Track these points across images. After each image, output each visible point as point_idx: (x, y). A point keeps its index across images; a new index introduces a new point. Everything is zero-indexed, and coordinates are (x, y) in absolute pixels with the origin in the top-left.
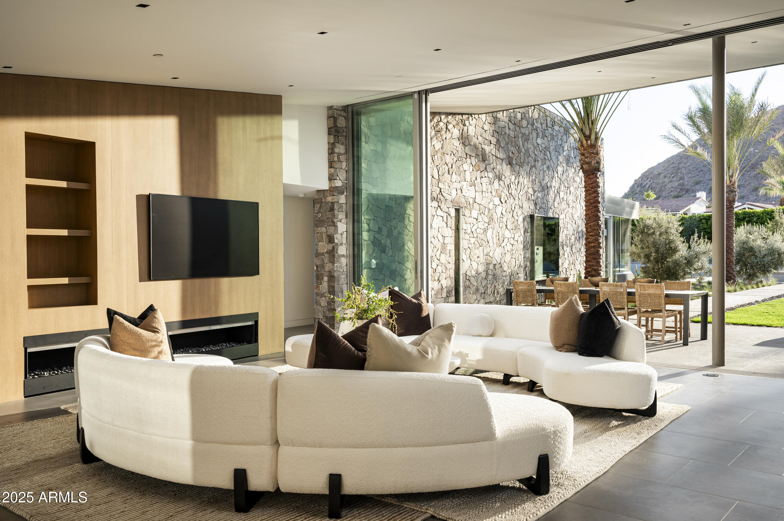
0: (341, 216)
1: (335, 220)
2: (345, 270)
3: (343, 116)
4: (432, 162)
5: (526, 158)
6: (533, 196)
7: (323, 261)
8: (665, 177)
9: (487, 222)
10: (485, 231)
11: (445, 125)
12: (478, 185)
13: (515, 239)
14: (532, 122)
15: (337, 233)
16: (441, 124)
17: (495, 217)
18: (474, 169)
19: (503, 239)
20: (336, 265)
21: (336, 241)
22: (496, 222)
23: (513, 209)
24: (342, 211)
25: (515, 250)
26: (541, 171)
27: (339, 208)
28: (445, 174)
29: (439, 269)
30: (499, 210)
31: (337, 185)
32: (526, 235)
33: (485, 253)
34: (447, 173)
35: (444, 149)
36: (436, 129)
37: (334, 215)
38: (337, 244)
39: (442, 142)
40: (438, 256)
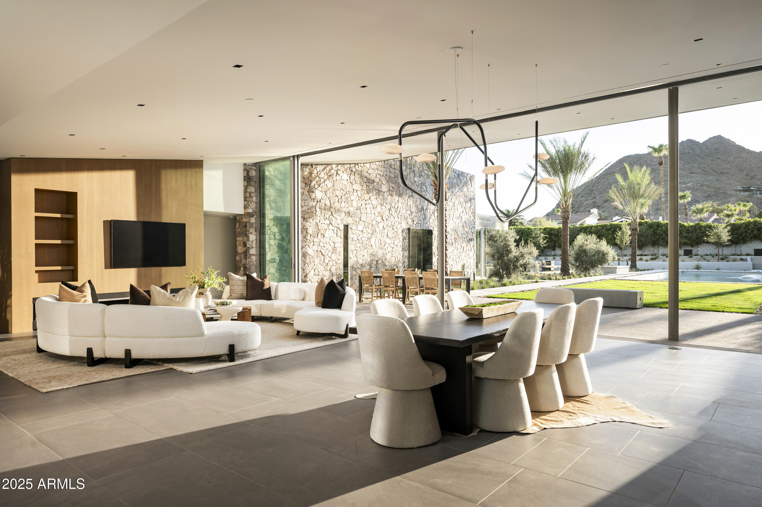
0: (252, 230)
1: (247, 233)
2: (255, 264)
3: (254, 169)
4: (325, 195)
5: (404, 190)
6: (410, 216)
7: (241, 258)
8: (582, 197)
9: (371, 233)
10: (369, 239)
11: (336, 172)
12: (363, 209)
13: (395, 244)
14: (410, 167)
15: (249, 240)
16: (333, 171)
17: (378, 230)
18: (360, 199)
19: (384, 244)
20: (248, 260)
21: (248, 246)
22: (379, 233)
23: (393, 224)
24: (253, 227)
25: (395, 251)
26: (418, 199)
27: (250, 226)
28: (336, 203)
29: (331, 263)
30: (381, 225)
31: (249, 211)
32: (405, 242)
33: (369, 253)
34: (337, 202)
35: (335, 187)
36: (328, 174)
37: (246, 230)
38: (249, 248)
39: (333, 182)
40: (329, 255)
